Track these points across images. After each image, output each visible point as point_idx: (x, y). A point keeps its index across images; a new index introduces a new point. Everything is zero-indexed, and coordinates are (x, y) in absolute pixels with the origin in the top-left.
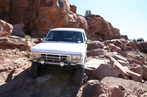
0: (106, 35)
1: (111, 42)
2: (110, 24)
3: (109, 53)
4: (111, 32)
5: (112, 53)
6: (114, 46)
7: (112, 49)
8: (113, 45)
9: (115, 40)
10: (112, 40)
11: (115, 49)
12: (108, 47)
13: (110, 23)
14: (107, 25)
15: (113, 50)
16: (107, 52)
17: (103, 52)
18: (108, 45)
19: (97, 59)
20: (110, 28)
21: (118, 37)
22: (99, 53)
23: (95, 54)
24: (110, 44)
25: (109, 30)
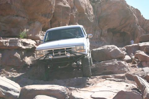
0: (129, 33)
1: (140, 48)
2: (138, 12)
3: (135, 69)
4: (139, 28)
5: (141, 69)
6: (145, 55)
7: (141, 62)
8: (143, 53)
10: (142, 44)
11: (146, 62)
12: (133, 57)
13: (137, 10)
14: (132, 13)
15: (144, 63)
16: (132, 67)
17: (124, 66)
18: (134, 53)
19: (111, 80)
20: (137, 20)
22: (116, 70)
23: (108, 70)
24: (138, 51)
25: (136, 23)
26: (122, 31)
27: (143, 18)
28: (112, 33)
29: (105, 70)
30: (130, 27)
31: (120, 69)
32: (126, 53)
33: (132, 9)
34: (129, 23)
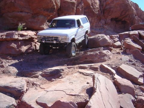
1: (129, 36)
2: (136, 6)
4: (136, 18)
9: (136, 32)
10: (132, 33)
11: (130, 49)
13: (136, 4)
14: (130, 7)
16: (117, 53)
17: (105, 55)
20: (135, 11)
21: (142, 27)
23: (89, 59)
24: (126, 39)
25: (134, 14)
26: (123, 20)
27: (141, 10)
28: (115, 22)
29: (86, 59)
30: (129, 17)
31: (100, 58)
32: (118, 39)
33: (132, 3)
34: (128, 14)
